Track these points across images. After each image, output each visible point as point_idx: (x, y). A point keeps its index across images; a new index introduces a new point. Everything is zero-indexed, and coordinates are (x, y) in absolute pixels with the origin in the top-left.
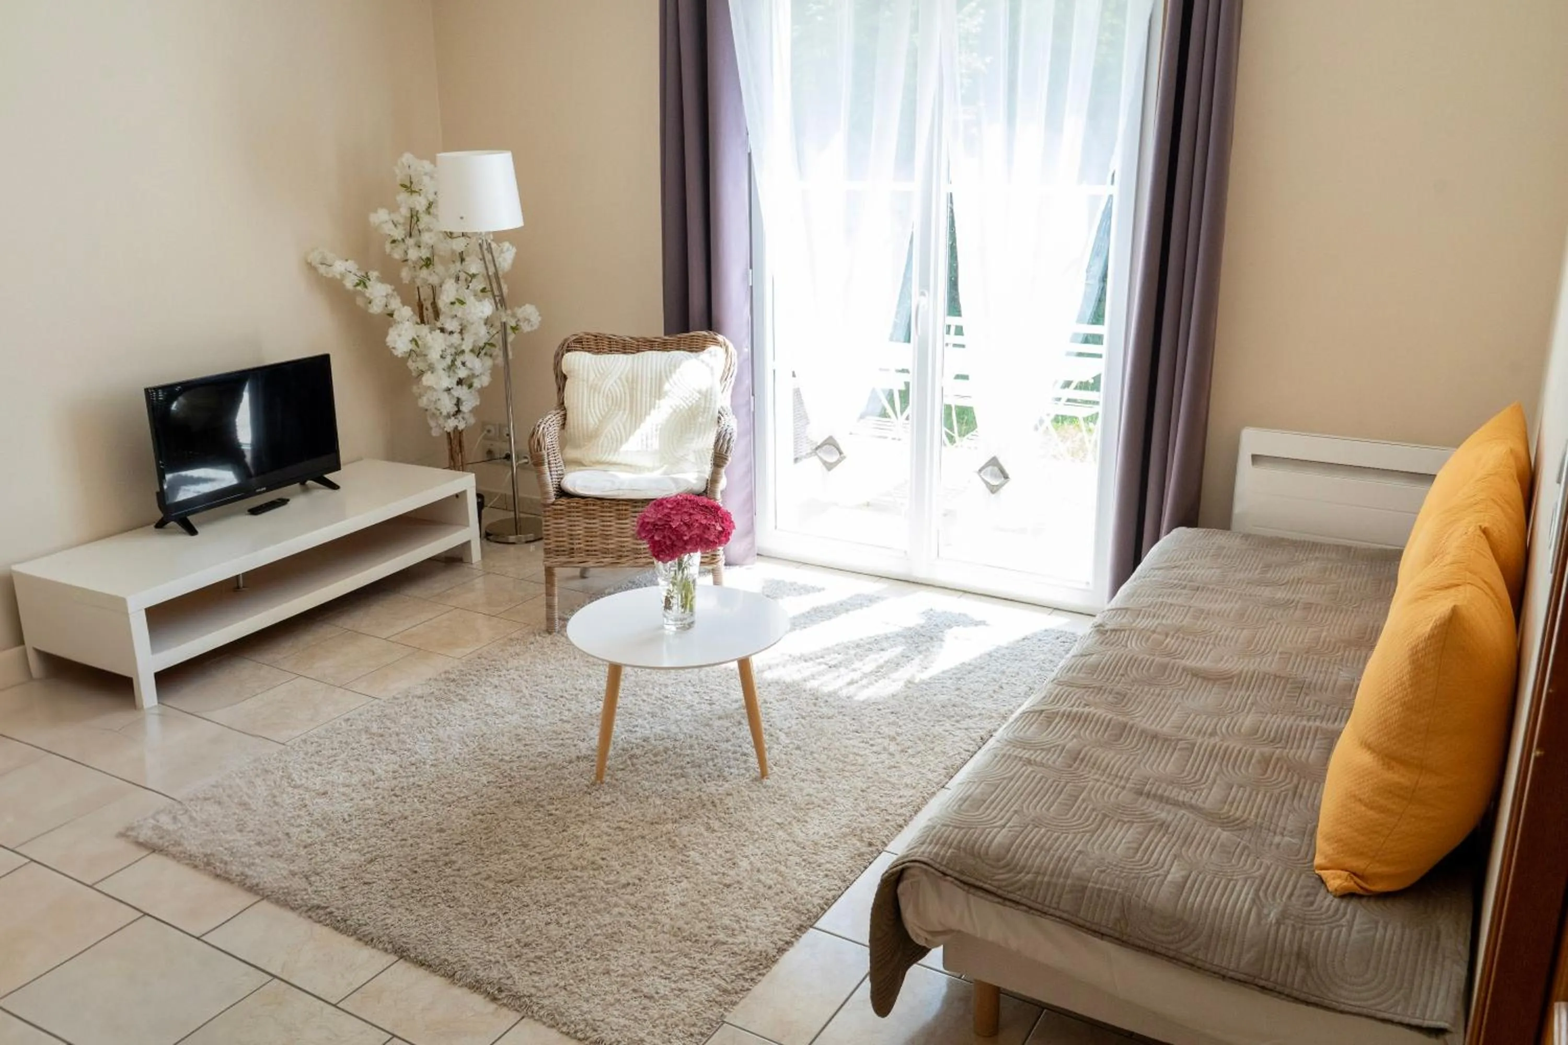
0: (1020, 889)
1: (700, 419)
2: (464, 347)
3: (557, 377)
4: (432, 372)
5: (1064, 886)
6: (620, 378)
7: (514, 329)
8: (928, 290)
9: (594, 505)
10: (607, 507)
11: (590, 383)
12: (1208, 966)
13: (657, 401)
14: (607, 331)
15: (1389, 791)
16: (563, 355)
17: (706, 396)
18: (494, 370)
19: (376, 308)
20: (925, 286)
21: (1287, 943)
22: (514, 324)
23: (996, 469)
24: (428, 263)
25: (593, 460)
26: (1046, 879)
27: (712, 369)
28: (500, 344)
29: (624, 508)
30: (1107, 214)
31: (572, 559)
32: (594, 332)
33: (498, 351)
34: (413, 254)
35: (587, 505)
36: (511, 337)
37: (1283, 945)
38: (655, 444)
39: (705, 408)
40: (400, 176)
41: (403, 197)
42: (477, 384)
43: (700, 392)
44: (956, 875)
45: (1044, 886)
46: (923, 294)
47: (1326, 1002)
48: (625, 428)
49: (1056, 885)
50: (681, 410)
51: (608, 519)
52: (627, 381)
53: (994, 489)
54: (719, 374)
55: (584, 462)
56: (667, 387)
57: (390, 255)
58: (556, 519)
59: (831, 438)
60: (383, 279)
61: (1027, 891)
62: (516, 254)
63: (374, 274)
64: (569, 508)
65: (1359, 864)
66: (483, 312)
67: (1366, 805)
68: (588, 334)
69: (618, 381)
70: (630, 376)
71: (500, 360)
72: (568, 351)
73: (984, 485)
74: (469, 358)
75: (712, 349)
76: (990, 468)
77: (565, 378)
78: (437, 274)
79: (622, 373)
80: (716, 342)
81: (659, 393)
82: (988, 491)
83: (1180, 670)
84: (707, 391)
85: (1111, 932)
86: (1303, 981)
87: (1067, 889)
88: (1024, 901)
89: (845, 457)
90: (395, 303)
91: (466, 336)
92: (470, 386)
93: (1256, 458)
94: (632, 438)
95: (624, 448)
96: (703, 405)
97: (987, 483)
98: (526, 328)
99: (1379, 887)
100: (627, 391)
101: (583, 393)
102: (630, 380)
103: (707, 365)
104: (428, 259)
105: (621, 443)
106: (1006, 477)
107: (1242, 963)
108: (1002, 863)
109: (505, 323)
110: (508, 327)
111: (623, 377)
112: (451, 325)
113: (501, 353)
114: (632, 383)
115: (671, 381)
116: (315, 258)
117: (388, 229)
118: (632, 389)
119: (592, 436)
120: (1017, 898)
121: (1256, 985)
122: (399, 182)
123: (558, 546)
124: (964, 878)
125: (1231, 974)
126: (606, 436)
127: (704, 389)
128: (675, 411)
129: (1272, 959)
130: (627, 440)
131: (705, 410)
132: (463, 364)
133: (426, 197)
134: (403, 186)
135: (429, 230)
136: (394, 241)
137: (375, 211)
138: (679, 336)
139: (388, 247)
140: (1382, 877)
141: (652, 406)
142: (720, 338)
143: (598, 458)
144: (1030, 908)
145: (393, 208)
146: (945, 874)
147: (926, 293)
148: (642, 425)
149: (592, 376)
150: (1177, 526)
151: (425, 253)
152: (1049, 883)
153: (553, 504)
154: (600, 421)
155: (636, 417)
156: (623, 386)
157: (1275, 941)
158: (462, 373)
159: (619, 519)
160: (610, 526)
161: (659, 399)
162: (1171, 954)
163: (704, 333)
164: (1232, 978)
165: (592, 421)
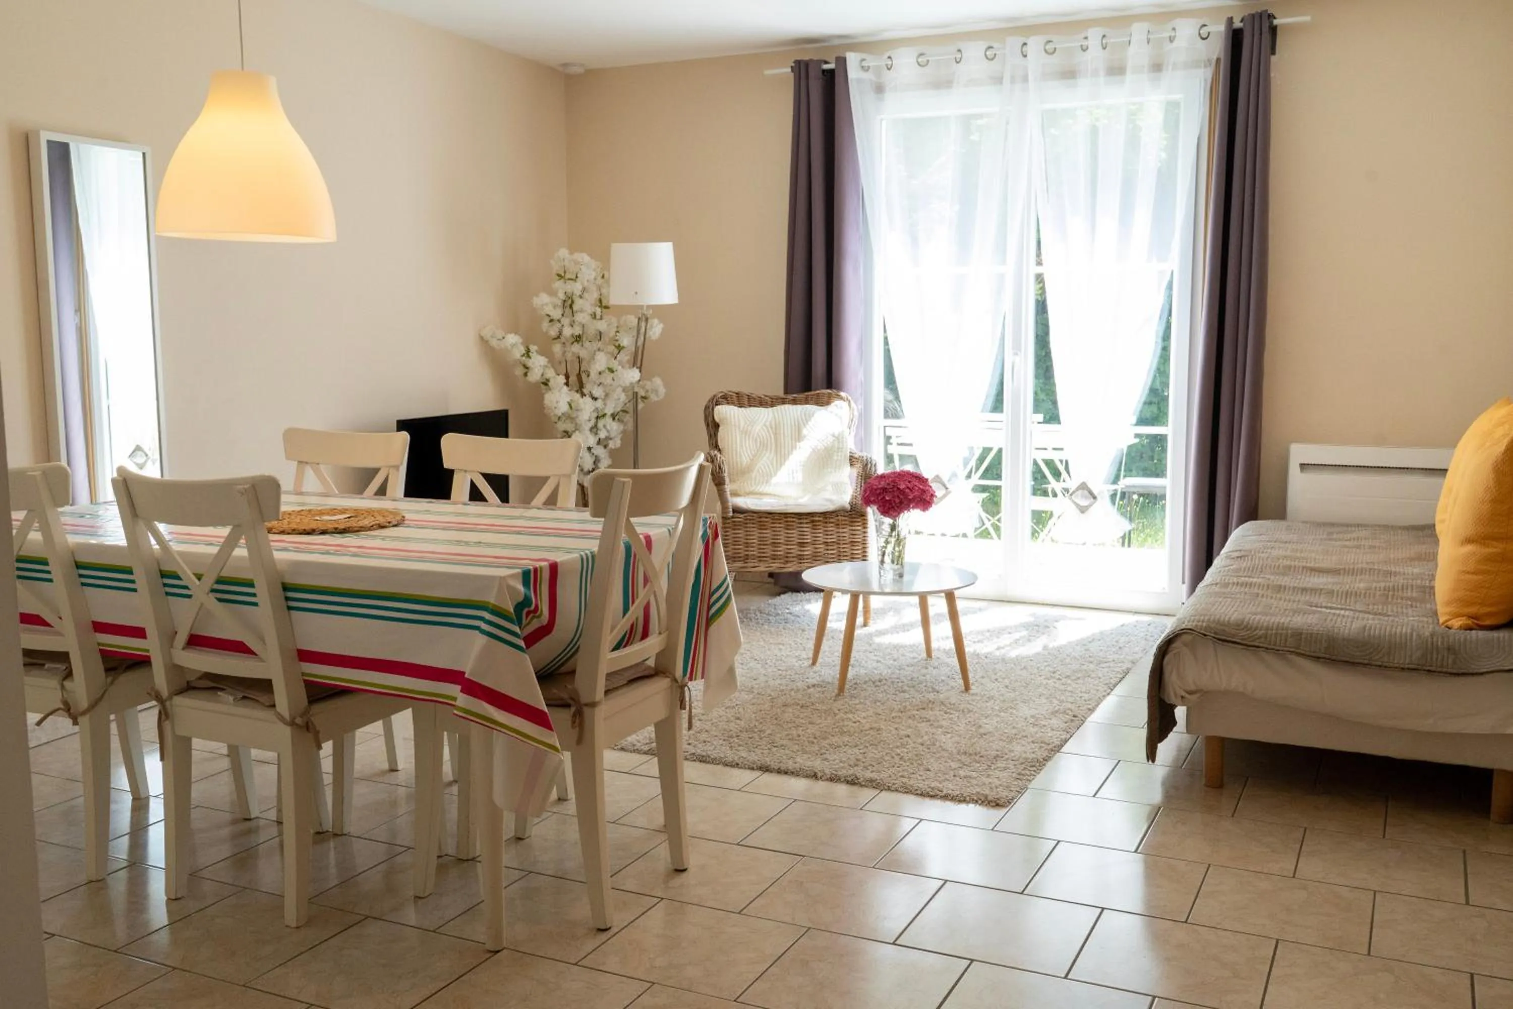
0: (1258, 638)
1: (835, 458)
2: (606, 411)
3: (708, 425)
4: (580, 432)
5: (1287, 635)
6: (765, 425)
7: (644, 398)
8: (1020, 350)
9: (766, 518)
10: (777, 519)
11: (741, 429)
12: (1391, 665)
13: (798, 444)
14: (745, 390)
15: (1488, 559)
16: (713, 409)
17: (839, 438)
18: (624, 432)
19: (535, 376)
20: (1017, 348)
21: (1439, 643)
22: (643, 394)
23: (1086, 492)
24: (578, 339)
25: (747, 490)
26: (1274, 632)
27: (841, 418)
28: (631, 410)
29: (792, 519)
30: (1170, 286)
31: (746, 565)
32: (737, 390)
33: (629, 418)
34: (567, 332)
35: (760, 517)
36: (641, 406)
37: (1437, 645)
38: (799, 477)
39: (838, 448)
40: (556, 268)
41: (558, 284)
42: (611, 445)
43: (833, 436)
44: (1213, 635)
45: (1273, 636)
46: (1016, 354)
47: (1471, 671)
48: (772, 464)
49: (1281, 634)
50: (818, 450)
51: (778, 529)
52: (771, 428)
53: (1083, 510)
54: (846, 420)
55: (739, 492)
56: (805, 432)
57: (547, 332)
58: (734, 529)
59: (937, 476)
60: (541, 353)
61: (1263, 640)
62: (663, 329)
63: (533, 348)
64: (746, 520)
65: (1473, 610)
66: (633, 377)
67: (1473, 573)
68: (730, 391)
69: (764, 428)
70: (773, 423)
71: (630, 426)
72: (717, 405)
73: (1074, 506)
74: (608, 420)
75: (837, 403)
76: (1080, 492)
77: (717, 426)
78: (586, 348)
79: (766, 422)
80: (841, 398)
81: (799, 437)
82: (1078, 511)
83: (1301, 569)
84: (839, 435)
85: (1324, 655)
86: (1454, 662)
87: (1289, 635)
88: (1261, 645)
89: (950, 492)
90: (550, 373)
91: (608, 402)
92: (605, 447)
93: (1304, 466)
94: (779, 473)
95: (774, 480)
96: (836, 446)
97: (1077, 505)
98: (653, 398)
99: (1488, 622)
100: (773, 436)
101: (736, 436)
102: (774, 426)
103: (836, 415)
104: (579, 336)
105: (771, 477)
106: (1095, 498)
107: (1414, 658)
108: (1242, 627)
109: (637, 393)
110: (639, 396)
111: (768, 424)
112: (598, 392)
113: (631, 420)
114: (776, 429)
115: (807, 426)
116: (487, 333)
117: (549, 310)
118: (775, 434)
119: (745, 472)
120: (1257, 644)
121: (1424, 670)
122: (554, 272)
123: (735, 553)
124: (1217, 636)
125: (1407, 666)
126: (758, 471)
127: (836, 434)
128: (814, 450)
129: (1432, 653)
130: (775, 474)
131: (839, 449)
132: (605, 426)
133: (582, 284)
134: (559, 275)
135: (582, 311)
136: (551, 321)
137: (537, 296)
138: (806, 394)
139: (545, 325)
140: (1489, 615)
141: (794, 447)
142: (843, 394)
143: (752, 489)
144: (1267, 649)
145: (552, 293)
146: (1205, 635)
147: (1019, 353)
148: (787, 463)
149: (742, 424)
150: (1247, 521)
151: (577, 331)
152: (1276, 634)
153: (733, 517)
154: (752, 460)
155: (781, 456)
156: (768, 431)
157: (1432, 644)
158: (603, 434)
159: (787, 529)
160: (780, 535)
161: (799, 442)
162: (1366, 662)
163: (829, 391)
164: (1408, 669)
165: (745, 460)
